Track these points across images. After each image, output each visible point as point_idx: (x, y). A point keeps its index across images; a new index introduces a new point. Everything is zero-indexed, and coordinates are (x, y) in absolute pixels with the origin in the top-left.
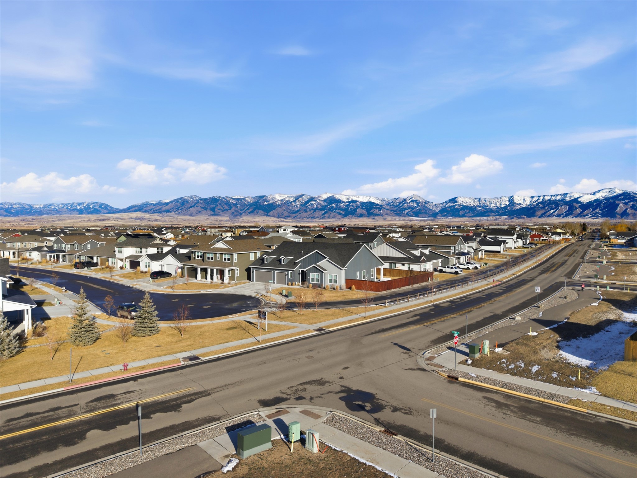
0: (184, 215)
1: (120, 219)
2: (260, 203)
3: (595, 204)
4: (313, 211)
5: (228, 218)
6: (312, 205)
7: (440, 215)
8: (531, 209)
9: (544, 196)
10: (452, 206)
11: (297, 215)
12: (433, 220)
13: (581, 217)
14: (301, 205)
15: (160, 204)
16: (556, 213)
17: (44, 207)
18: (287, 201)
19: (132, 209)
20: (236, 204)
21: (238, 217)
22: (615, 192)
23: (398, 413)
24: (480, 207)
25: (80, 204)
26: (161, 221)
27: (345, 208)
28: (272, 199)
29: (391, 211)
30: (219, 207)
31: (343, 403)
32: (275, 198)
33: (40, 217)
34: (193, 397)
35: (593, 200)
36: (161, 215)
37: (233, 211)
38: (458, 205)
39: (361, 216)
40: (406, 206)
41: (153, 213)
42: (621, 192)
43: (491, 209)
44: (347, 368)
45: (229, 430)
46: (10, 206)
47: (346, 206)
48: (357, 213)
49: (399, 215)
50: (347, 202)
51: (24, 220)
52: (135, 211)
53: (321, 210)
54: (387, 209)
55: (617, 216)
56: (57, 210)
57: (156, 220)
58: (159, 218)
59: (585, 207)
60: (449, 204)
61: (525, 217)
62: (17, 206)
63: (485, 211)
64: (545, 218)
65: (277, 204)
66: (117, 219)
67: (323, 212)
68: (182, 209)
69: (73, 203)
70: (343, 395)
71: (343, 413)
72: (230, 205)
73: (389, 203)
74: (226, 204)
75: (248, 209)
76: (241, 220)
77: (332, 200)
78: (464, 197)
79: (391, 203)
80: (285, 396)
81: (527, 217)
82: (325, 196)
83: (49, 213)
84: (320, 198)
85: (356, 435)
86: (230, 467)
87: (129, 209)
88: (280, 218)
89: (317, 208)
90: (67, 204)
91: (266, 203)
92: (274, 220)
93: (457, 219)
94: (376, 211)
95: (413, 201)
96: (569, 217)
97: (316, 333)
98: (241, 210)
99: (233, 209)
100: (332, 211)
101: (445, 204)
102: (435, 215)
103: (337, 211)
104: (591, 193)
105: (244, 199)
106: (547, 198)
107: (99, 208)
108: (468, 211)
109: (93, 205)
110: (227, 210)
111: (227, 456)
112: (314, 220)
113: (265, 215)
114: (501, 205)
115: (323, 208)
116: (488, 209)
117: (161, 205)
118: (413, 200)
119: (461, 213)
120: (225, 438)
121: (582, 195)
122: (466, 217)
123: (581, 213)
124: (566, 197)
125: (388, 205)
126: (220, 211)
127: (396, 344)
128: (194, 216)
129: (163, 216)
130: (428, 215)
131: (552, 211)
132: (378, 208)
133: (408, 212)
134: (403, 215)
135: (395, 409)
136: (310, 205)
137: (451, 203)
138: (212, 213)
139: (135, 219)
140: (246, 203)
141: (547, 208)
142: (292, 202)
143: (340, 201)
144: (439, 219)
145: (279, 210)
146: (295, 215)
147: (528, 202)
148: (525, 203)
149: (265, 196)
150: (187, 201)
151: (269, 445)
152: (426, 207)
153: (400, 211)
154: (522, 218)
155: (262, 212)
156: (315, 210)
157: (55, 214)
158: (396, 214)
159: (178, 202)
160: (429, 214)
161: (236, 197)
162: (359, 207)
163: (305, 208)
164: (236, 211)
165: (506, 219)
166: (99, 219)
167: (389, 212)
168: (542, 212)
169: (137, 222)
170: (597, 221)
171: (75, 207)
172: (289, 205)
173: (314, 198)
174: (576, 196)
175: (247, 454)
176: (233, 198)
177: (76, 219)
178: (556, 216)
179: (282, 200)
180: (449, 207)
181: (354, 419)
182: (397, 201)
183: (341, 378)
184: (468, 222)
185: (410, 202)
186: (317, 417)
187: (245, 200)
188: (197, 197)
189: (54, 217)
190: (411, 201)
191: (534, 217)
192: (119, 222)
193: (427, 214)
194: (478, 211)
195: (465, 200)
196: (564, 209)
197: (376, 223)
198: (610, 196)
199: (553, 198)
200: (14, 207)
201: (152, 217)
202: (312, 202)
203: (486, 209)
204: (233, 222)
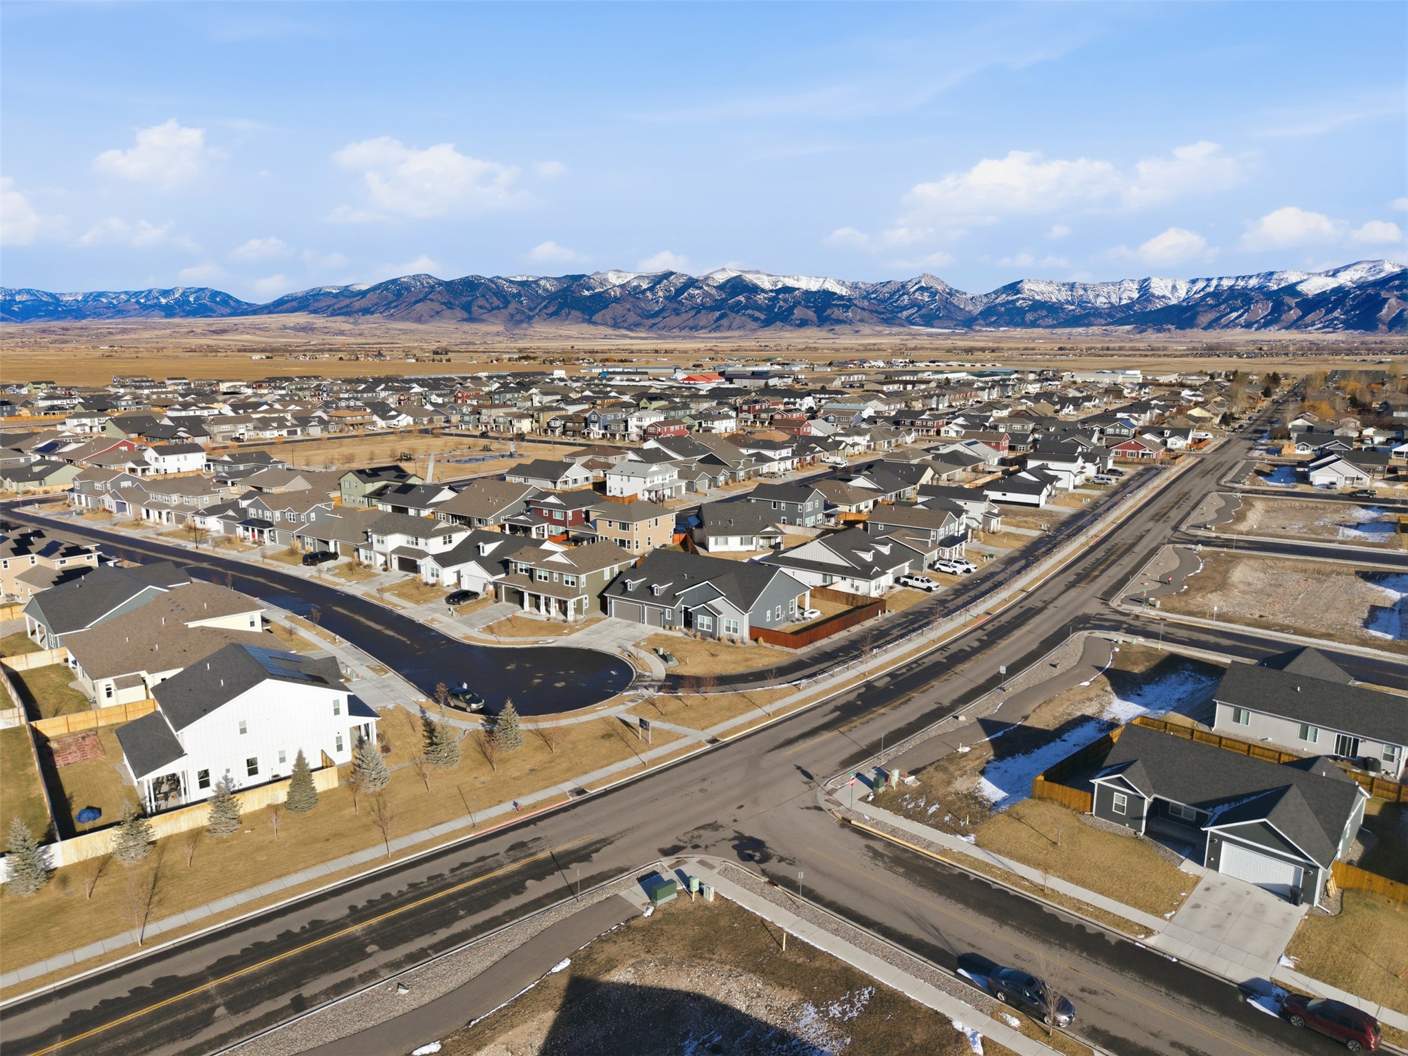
0: (403, 319)
1: (260, 329)
2: (573, 292)
3: (1332, 299)
4: (693, 313)
5: (501, 328)
6: (692, 297)
7: (981, 322)
8: (1188, 308)
9: (1221, 279)
10: (1008, 302)
11: (657, 320)
12: (964, 334)
13: (1298, 328)
14: (666, 298)
15: (346, 293)
16: (1242, 320)
17: (86, 297)
18: (636, 288)
19: (285, 306)
20: (519, 295)
21: (525, 325)
22: (1381, 271)
23: (783, 864)
24: (1072, 304)
25: (165, 293)
26: (352, 335)
27: (767, 305)
28: (601, 283)
29: (871, 311)
30: (481, 302)
31: (735, 852)
32: (606, 280)
33: (79, 324)
34: (598, 846)
35: (1330, 288)
36: (351, 320)
37: (513, 312)
38: (1023, 299)
39: (803, 323)
40: (906, 302)
41: (332, 315)
42: (1397, 270)
43: (1097, 309)
44: (741, 807)
45: (641, 880)
46: (8, 298)
47: (769, 299)
48: (793, 317)
49: (888, 322)
50: (772, 291)
51: (44, 331)
52: (293, 310)
53: (711, 309)
54: (863, 309)
55: (1380, 326)
56: (115, 306)
57: (342, 333)
58: (346, 327)
59: (1310, 305)
60: (1004, 296)
61: (1172, 327)
62: (25, 297)
63: (1083, 312)
64: (1218, 331)
65: (613, 293)
66: (253, 331)
67: (717, 314)
68: (397, 306)
69: (150, 291)
70: (736, 842)
71: (735, 864)
72: (504, 297)
73: (869, 294)
74: (495, 294)
75: (545, 307)
76: (531, 333)
77: (737, 286)
78: (1037, 282)
79: (873, 293)
80: (682, 844)
81: (1176, 328)
82: (721, 278)
83: (98, 315)
84: (711, 282)
85: (744, 886)
86: (649, 913)
87: (280, 306)
88: (619, 328)
89: (703, 305)
90: (136, 293)
91: (586, 293)
92: (606, 333)
93: (1018, 332)
94: (837, 313)
95: (922, 289)
96: (1272, 328)
97: (709, 746)
98: (530, 309)
99: (512, 307)
100: (737, 312)
101: (993, 296)
102: (969, 322)
103: (750, 312)
104: (1328, 272)
105: (536, 282)
106: (1226, 283)
107: (209, 303)
108: (1044, 313)
109: (194, 295)
110: (498, 308)
111: (644, 904)
112: (696, 334)
113: (584, 321)
114: (1120, 299)
115: (718, 305)
116: (1092, 308)
117: (349, 297)
118: (922, 287)
119: (1029, 317)
120: (638, 888)
121: (1305, 277)
122: (1039, 326)
123: (1301, 318)
124: (1269, 281)
125: (865, 298)
126: (483, 311)
127: (799, 768)
128: (425, 322)
129: (355, 323)
130: (955, 323)
131: (1234, 315)
132: (843, 306)
133: (910, 316)
134: (897, 321)
135: (781, 860)
136: (686, 299)
137: (1008, 295)
138: (465, 315)
139: (294, 328)
140: (540, 292)
141: (1223, 307)
142: (645, 290)
143: (755, 289)
144: (979, 331)
145: (617, 309)
146: (652, 321)
147: (1182, 293)
148: (1176, 294)
149: (584, 276)
150: (407, 287)
151: (675, 896)
152: (952, 304)
153: (892, 312)
154: (1165, 330)
155: (578, 313)
156: (699, 309)
157: (111, 317)
158: (883, 319)
159: (387, 289)
160: (956, 320)
161: (519, 279)
162: (799, 303)
163: (675, 305)
164: (519, 311)
165: (1128, 332)
166: (213, 328)
167: (866, 314)
168: (1212, 316)
169: (297, 337)
170: (1332, 337)
171: (155, 301)
172: (638, 298)
173: (697, 281)
174: (1293, 278)
175: (660, 903)
176: (511, 282)
177: (161, 329)
178: (1242, 327)
179: (622, 286)
180: (1002, 305)
181: (743, 869)
182: (885, 290)
183: (735, 821)
184: (1044, 338)
185: (915, 292)
186: (711, 867)
187: (539, 286)
188: (430, 277)
189: (110, 324)
190: (917, 290)
191: (1192, 327)
192: (259, 336)
193: (952, 319)
194: (1067, 314)
195: (1038, 288)
196: (1261, 310)
197: (837, 341)
198: (1371, 279)
199: (1241, 283)
200: (18, 298)
201: (333, 325)
202: (692, 291)
203: (1085, 308)
204: (513, 338)
